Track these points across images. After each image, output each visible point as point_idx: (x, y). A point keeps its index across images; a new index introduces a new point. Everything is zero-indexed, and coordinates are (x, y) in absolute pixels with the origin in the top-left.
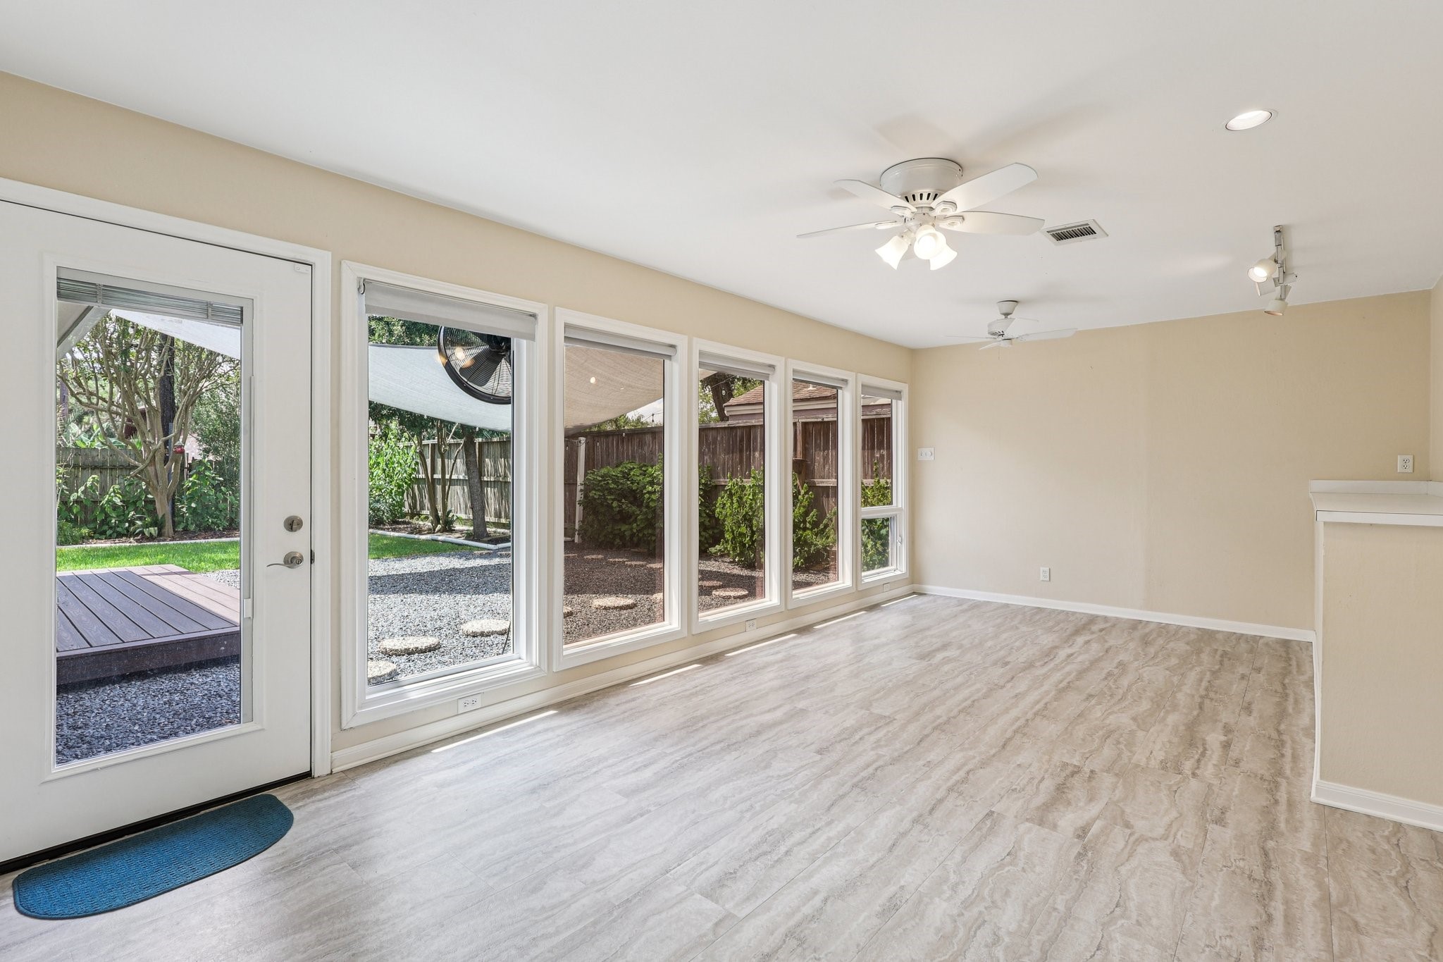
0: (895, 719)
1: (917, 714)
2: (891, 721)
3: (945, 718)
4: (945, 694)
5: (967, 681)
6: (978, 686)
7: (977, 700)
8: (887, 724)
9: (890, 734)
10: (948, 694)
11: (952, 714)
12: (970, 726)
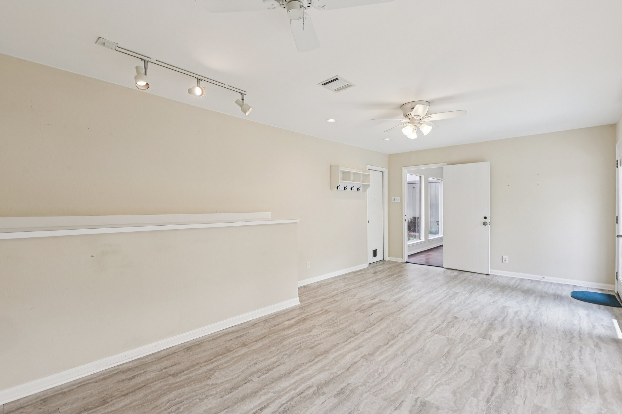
0: (431, 332)
1: (420, 334)
2: (433, 331)
3: (406, 332)
4: (404, 350)
5: (386, 363)
6: (380, 358)
7: (385, 345)
8: (434, 330)
9: (431, 324)
10: (402, 350)
11: (401, 335)
12: (394, 328)
